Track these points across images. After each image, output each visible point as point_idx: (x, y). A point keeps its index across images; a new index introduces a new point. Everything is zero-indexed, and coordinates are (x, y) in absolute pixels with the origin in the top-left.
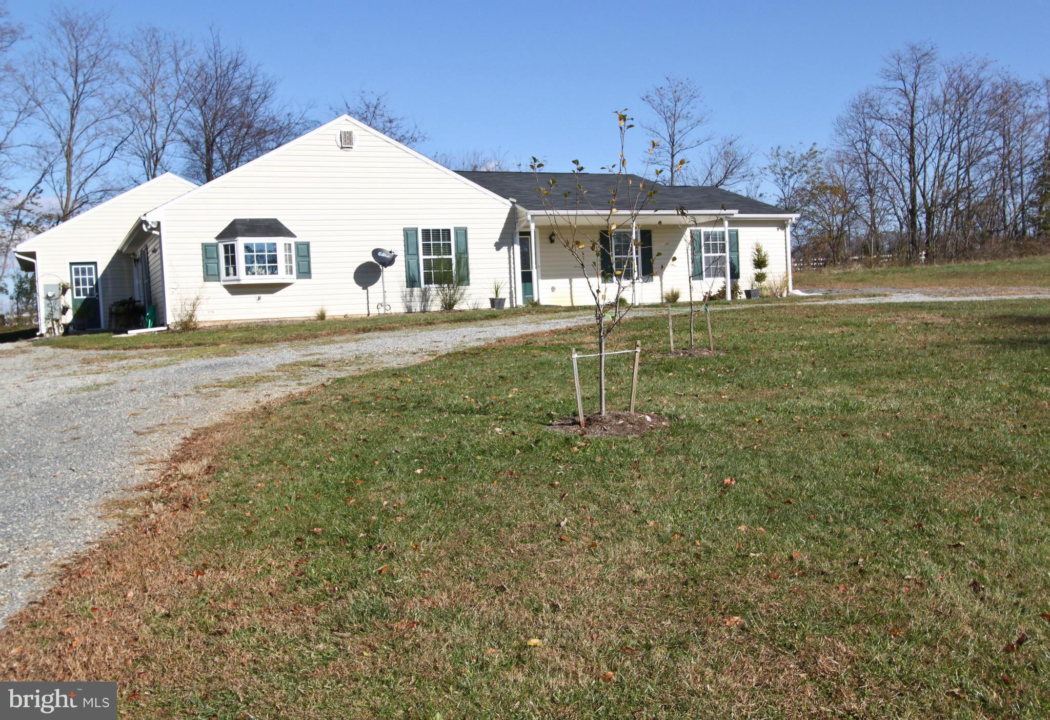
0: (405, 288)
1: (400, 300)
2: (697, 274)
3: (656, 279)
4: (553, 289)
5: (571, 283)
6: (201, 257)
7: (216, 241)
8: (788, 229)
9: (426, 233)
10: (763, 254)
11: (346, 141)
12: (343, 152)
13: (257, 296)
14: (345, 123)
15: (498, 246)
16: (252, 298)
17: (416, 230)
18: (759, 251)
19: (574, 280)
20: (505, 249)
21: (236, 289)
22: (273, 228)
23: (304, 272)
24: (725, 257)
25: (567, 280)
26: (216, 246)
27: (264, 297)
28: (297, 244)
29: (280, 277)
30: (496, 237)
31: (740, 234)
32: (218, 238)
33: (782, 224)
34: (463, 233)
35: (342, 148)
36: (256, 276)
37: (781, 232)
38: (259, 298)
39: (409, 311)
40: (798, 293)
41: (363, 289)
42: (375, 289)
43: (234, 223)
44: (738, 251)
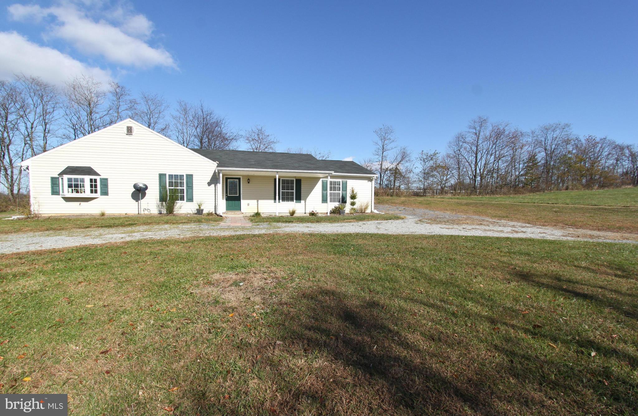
0: (158, 202)
1: (156, 207)
2: (324, 200)
3: (303, 202)
4: (248, 205)
5: (258, 202)
6: (50, 183)
7: (58, 176)
8: (373, 182)
9: (171, 176)
10: (355, 193)
11: (130, 130)
12: (128, 137)
13: (79, 203)
14: (128, 122)
15: (209, 184)
16: (76, 204)
17: (165, 175)
18: (353, 191)
19: (259, 201)
20: (213, 186)
21: (67, 199)
22: (89, 171)
23: (105, 192)
24: (340, 193)
25: (256, 201)
26: (58, 178)
27: (83, 203)
28: (101, 179)
29: (87, 193)
30: (209, 179)
31: (348, 183)
32: (58, 175)
33: (370, 179)
34: (190, 177)
35: (127, 134)
36: (80, 194)
37: (370, 183)
38: (80, 204)
39: (161, 213)
40: (376, 211)
41: (136, 201)
42: (143, 202)
43: (68, 168)
44: (346, 191)
